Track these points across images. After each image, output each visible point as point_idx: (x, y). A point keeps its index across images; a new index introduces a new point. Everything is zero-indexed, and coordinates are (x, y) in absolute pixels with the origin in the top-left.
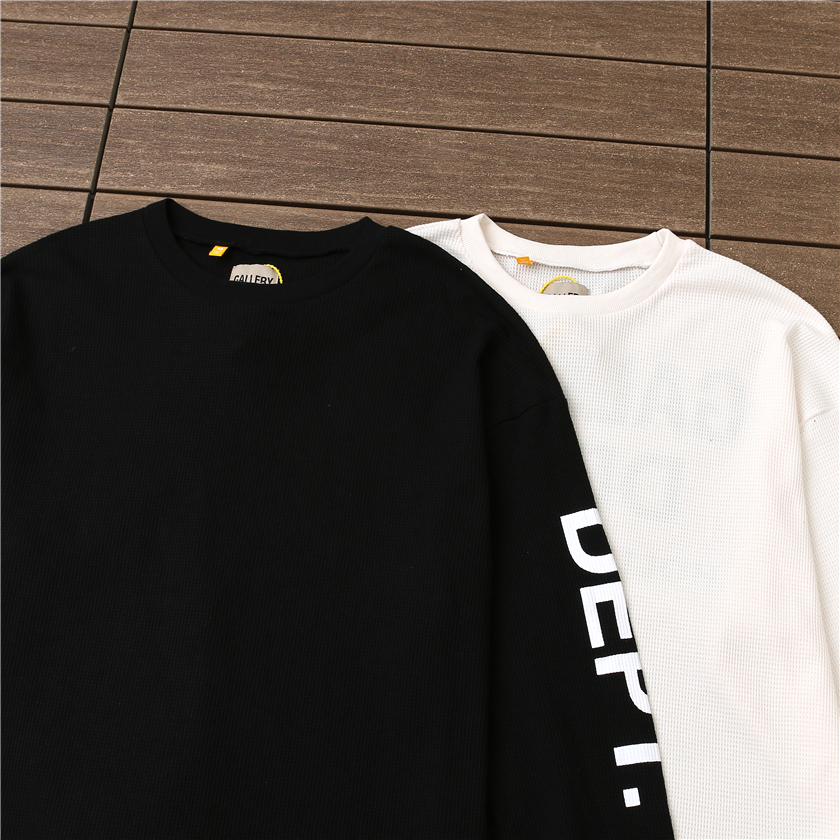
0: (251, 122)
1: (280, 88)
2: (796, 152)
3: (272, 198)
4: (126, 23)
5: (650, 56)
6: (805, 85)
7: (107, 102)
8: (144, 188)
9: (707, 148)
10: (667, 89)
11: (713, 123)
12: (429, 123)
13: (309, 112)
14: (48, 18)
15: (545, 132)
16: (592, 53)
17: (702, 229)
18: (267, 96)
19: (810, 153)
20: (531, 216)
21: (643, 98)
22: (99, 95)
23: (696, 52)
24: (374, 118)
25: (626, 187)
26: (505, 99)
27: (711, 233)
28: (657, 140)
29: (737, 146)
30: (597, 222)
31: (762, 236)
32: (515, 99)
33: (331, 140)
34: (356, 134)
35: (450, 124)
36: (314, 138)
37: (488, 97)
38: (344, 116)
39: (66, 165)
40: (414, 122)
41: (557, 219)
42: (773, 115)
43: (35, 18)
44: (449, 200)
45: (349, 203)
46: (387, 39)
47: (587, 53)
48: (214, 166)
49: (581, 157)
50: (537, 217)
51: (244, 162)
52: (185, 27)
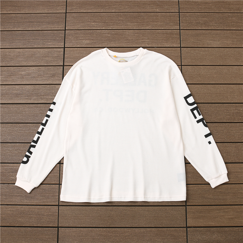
0: (93, 31)
1: (97, 24)
2: (196, 29)
3: (99, 46)
4: (65, 12)
5: (168, 11)
6: (198, 15)
7: (64, 29)
8: (74, 46)
9: (180, 30)
10: (172, 18)
11: (181, 24)
12: (127, 29)
13: (104, 28)
14: (49, 12)
15: (149, 29)
16: (157, 12)
17: (179, 46)
18: (95, 26)
19: (199, 29)
20: (148, 46)
21: (167, 20)
22: (62, 28)
23: (177, 9)
24: (116, 29)
25: (165, 39)
26: (141, 23)
27: (181, 47)
28: (170, 29)
29: (185, 29)
30: (160, 46)
31: (191, 47)
32: (142, 22)
33: (108, 34)
34: (113, 32)
35: (131, 29)
36: (105, 34)
37: (137, 22)
38: (110, 29)
39: (58, 43)
40: (124, 29)
41: (152, 46)
42: (192, 22)
43: (47, 12)
44: (132, 44)
45: (113, 46)
46: (117, 12)
47: (156, 11)
48: (87, 41)
49: (156, 33)
50: (149, 46)
51: (92, 40)
52: (77, 12)
